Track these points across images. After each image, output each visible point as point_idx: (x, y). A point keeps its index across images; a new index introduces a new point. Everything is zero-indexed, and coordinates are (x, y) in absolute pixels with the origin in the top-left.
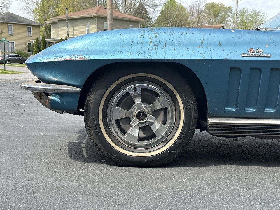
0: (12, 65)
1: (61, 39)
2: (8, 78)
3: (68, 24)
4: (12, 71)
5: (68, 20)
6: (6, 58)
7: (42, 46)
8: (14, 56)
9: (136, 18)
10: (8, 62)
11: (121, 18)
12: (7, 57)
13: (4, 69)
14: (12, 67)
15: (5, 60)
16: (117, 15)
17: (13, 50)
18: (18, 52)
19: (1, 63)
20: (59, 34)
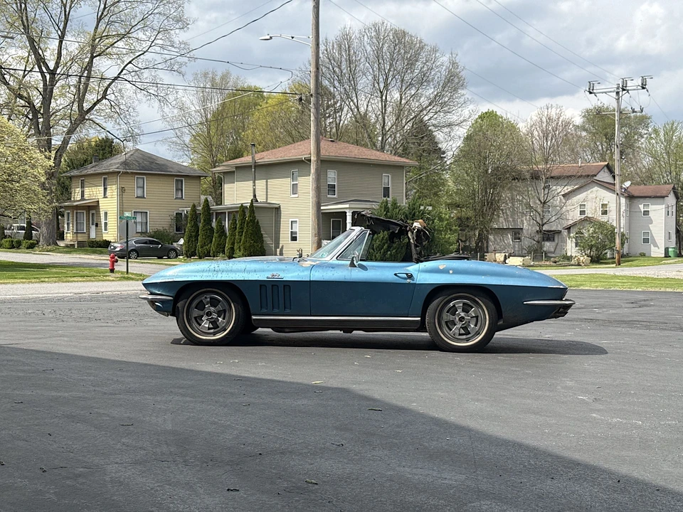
0: (142, 261)
1: (242, 205)
2: (132, 288)
3: (255, 176)
4: (141, 275)
5: (255, 166)
6: (132, 246)
7: (202, 221)
8: (146, 243)
9: (397, 159)
10: (134, 255)
11: (366, 161)
12: (132, 243)
13: (126, 270)
14: (141, 265)
15: (129, 250)
16: (355, 155)
17: (144, 227)
18: (155, 232)
19: (119, 257)
20: (237, 194)
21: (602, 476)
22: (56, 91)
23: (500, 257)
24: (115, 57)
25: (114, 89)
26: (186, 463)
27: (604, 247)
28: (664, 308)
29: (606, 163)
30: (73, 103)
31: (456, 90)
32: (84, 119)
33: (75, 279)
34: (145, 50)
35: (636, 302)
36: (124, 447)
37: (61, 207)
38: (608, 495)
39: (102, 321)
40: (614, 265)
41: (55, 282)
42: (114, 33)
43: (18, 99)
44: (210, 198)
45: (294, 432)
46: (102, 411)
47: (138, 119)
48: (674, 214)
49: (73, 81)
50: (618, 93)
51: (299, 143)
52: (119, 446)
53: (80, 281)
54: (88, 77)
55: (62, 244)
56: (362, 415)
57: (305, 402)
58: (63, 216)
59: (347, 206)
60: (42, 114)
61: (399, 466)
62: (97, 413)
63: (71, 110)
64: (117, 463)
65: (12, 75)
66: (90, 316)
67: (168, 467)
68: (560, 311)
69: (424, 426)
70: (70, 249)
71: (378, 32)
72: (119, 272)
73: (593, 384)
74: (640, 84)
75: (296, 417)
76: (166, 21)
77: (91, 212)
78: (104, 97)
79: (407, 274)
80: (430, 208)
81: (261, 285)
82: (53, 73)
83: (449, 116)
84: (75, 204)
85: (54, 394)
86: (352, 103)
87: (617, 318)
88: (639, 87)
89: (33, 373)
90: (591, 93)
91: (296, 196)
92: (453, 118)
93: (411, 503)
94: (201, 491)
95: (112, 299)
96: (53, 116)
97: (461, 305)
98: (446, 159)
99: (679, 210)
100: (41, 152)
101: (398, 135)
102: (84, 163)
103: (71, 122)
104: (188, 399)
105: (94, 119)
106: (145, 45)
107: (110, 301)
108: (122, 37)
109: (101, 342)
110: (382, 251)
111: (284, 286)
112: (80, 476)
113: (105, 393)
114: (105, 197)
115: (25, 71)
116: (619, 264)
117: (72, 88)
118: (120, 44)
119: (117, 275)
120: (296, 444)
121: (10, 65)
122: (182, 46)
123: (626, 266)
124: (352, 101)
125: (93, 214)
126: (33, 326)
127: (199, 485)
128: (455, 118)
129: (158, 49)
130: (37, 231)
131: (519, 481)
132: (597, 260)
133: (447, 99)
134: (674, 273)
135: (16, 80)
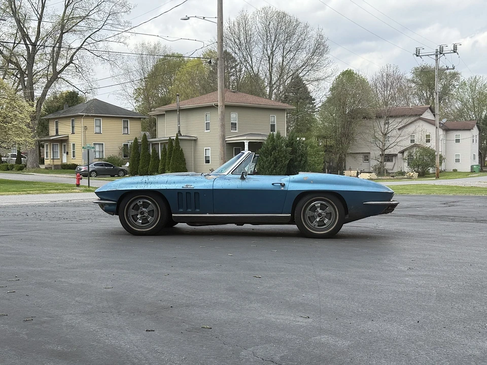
0: (100, 178)
1: (170, 138)
2: (92, 198)
3: (179, 117)
5: (179, 110)
6: (91, 168)
7: (142, 149)
8: (102, 166)
9: (280, 104)
10: (94, 174)
11: (258, 106)
12: (92, 166)
13: (88, 185)
14: (99, 181)
15: (90, 171)
16: (250, 102)
17: (101, 155)
18: (108, 158)
19: (83, 176)
20: (167, 130)
21: (407, 319)
22: (37, 57)
23: (354, 173)
24: (78, 33)
25: (78, 56)
26: (119, 313)
27: (428, 165)
28: (466, 207)
29: (429, 106)
30: (49, 66)
31: (321, 55)
32: (57, 78)
33: (52, 191)
34: (100, 28)
35: (447, 203)
36: (77, 304)
37: (42, 141)
38: (410, 331)
39: (69, 219)
40: (435, 178)
41: (38, 193)
42: (77, 16)
43: (10, 64)
44: (148, 134)
45: (196, 292)
46: (63, 280)
47: (95, 77)
48: (478, 141)
49: (49, 50)
50: (437, 56)
51: (210, 94)
52: (73, 302)
53: (55, 193)
54: (60, 47)
55: (42, 167)
56: (246, 280)
57: (206, 272)
58: (43, 147)
59: (245, 138)
60: (27, 75)
61: (267, 313)
62: (60, 281)
63: (48, 71)
64: (71, 314)
65: (5, 47)
66: (60, 216)
67: (107, 316)
68: (389, 209)
69: (288, 287)
70: (49, 169)
71: (266, 13)
72: (83, 186)
73: (410, 258)
74: (453, 49)
75: (199, 282)
76: (114, 7)
77: (63, 144)
78: (71, 62)
79: (281, 184)
80: (304, 139)
81: (179, 192)
82: (34, 45)
83: (317, 73)
84: (52, 138)
85: (31, 269)
86: (248, 65)
87: (433, 214)
88: (452, 51)
89: (17, 255)
90: (417, 56)
91: (209, 131)
92: (320, 74)
93: (273, 337)
94: (129, 331)
95: (77, 205)
96: (35, 76)
97: (319, 205)
98: (315, 104)
99: (481, 139)
100: (27, 101)
101: (281, 87)
102: (58, 109)
103: (48, 80)
104: (125, 271)
105: (64, 78)
106: (100, 24)
107: (75, 206)
108: (83, 18)
109: (67, 234)
110: (270, 170)
111: (195, 193)
112: (45, 322)
113: (67, 268)
114: (73, 133)
115: (15, 43)
116: (438, 178)
117: (48, 56)
118: (82, 24)
119: (82, 188)
120: (197, 300)
121: (4, 39)
122: (126, 24)
123: (443, 179)
124: (248, 63)
125: (64, 145)
126: (19, 224)
127: (127, 327)
128: (321, 74)
129: (108, 27)
130: (25, 158)
131: (350, 322)
132: (423, 175)
133: (315, 61)
134: (476, 183)
135: (8, 50)
